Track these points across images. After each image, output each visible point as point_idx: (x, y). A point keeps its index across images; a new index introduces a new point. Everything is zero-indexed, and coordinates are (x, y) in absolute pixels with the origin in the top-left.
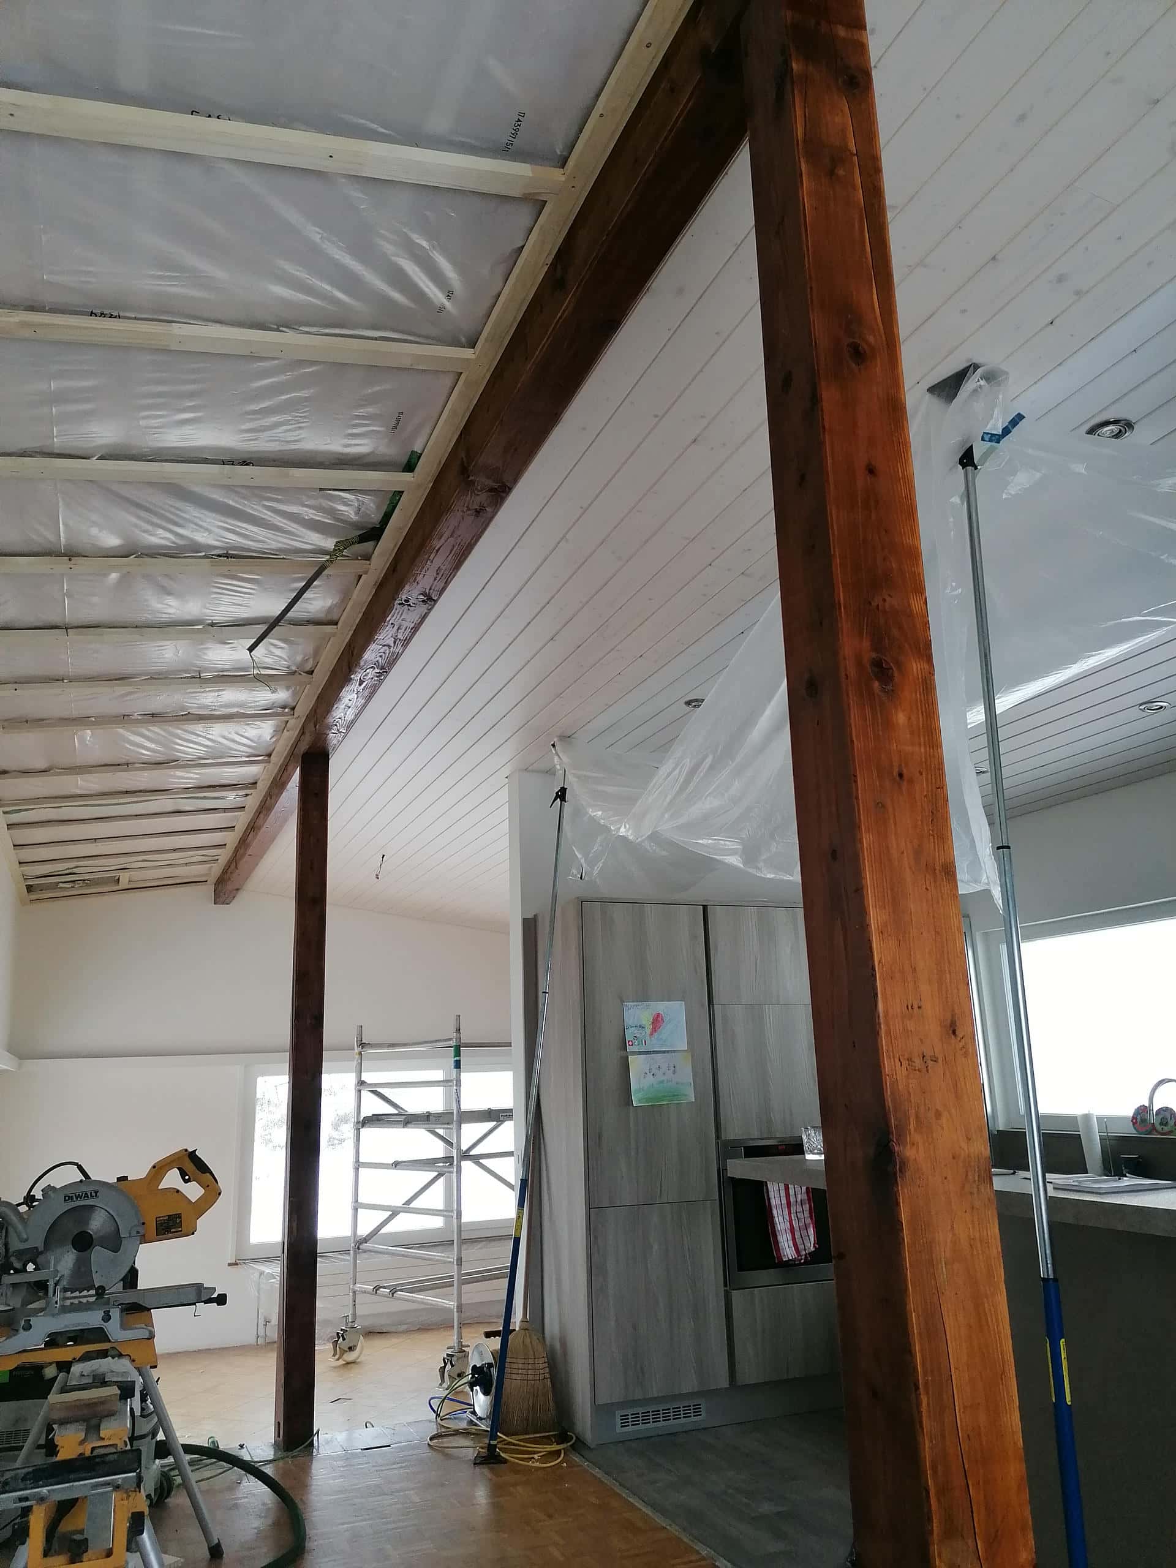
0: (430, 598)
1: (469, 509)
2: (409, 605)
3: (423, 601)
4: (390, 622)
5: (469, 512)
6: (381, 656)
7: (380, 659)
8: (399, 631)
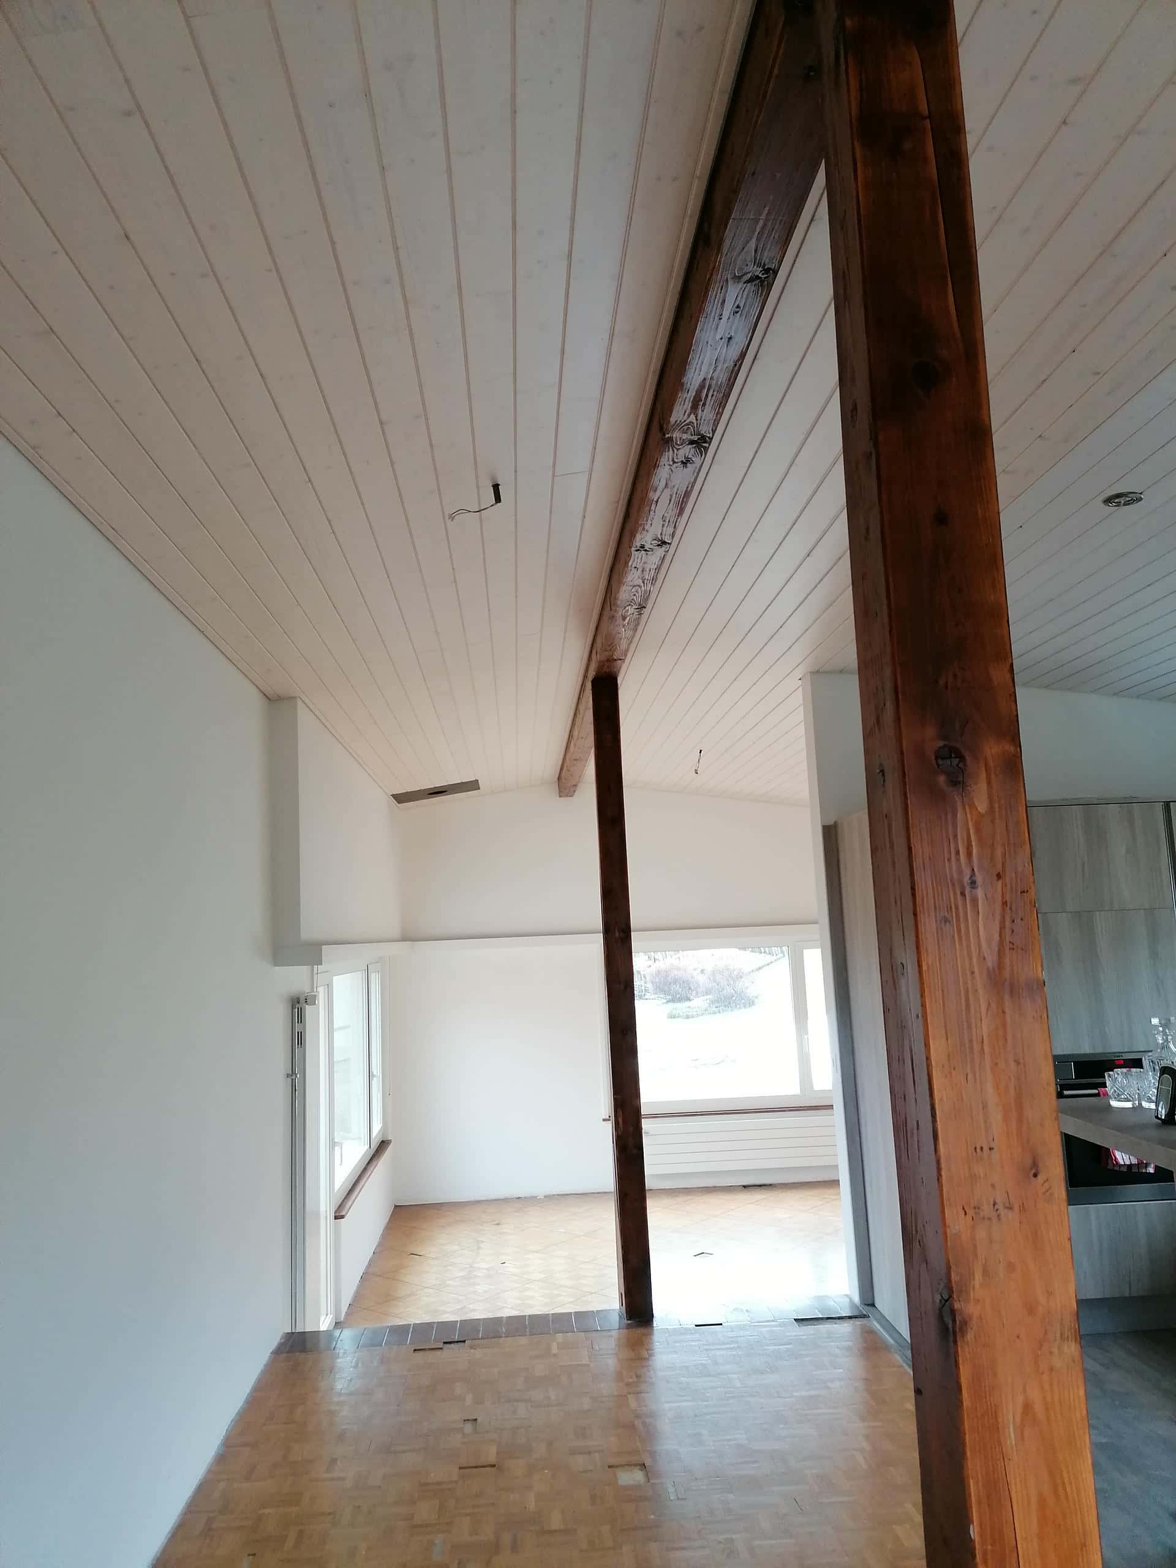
0: (664, 543)
1: (674, 462)
2: (646, 550)
3: (658, 545)
4: (633, 566)
5: (675, 465)
6: (634, 595)
7: (635, 597)
8: (644, 573)
